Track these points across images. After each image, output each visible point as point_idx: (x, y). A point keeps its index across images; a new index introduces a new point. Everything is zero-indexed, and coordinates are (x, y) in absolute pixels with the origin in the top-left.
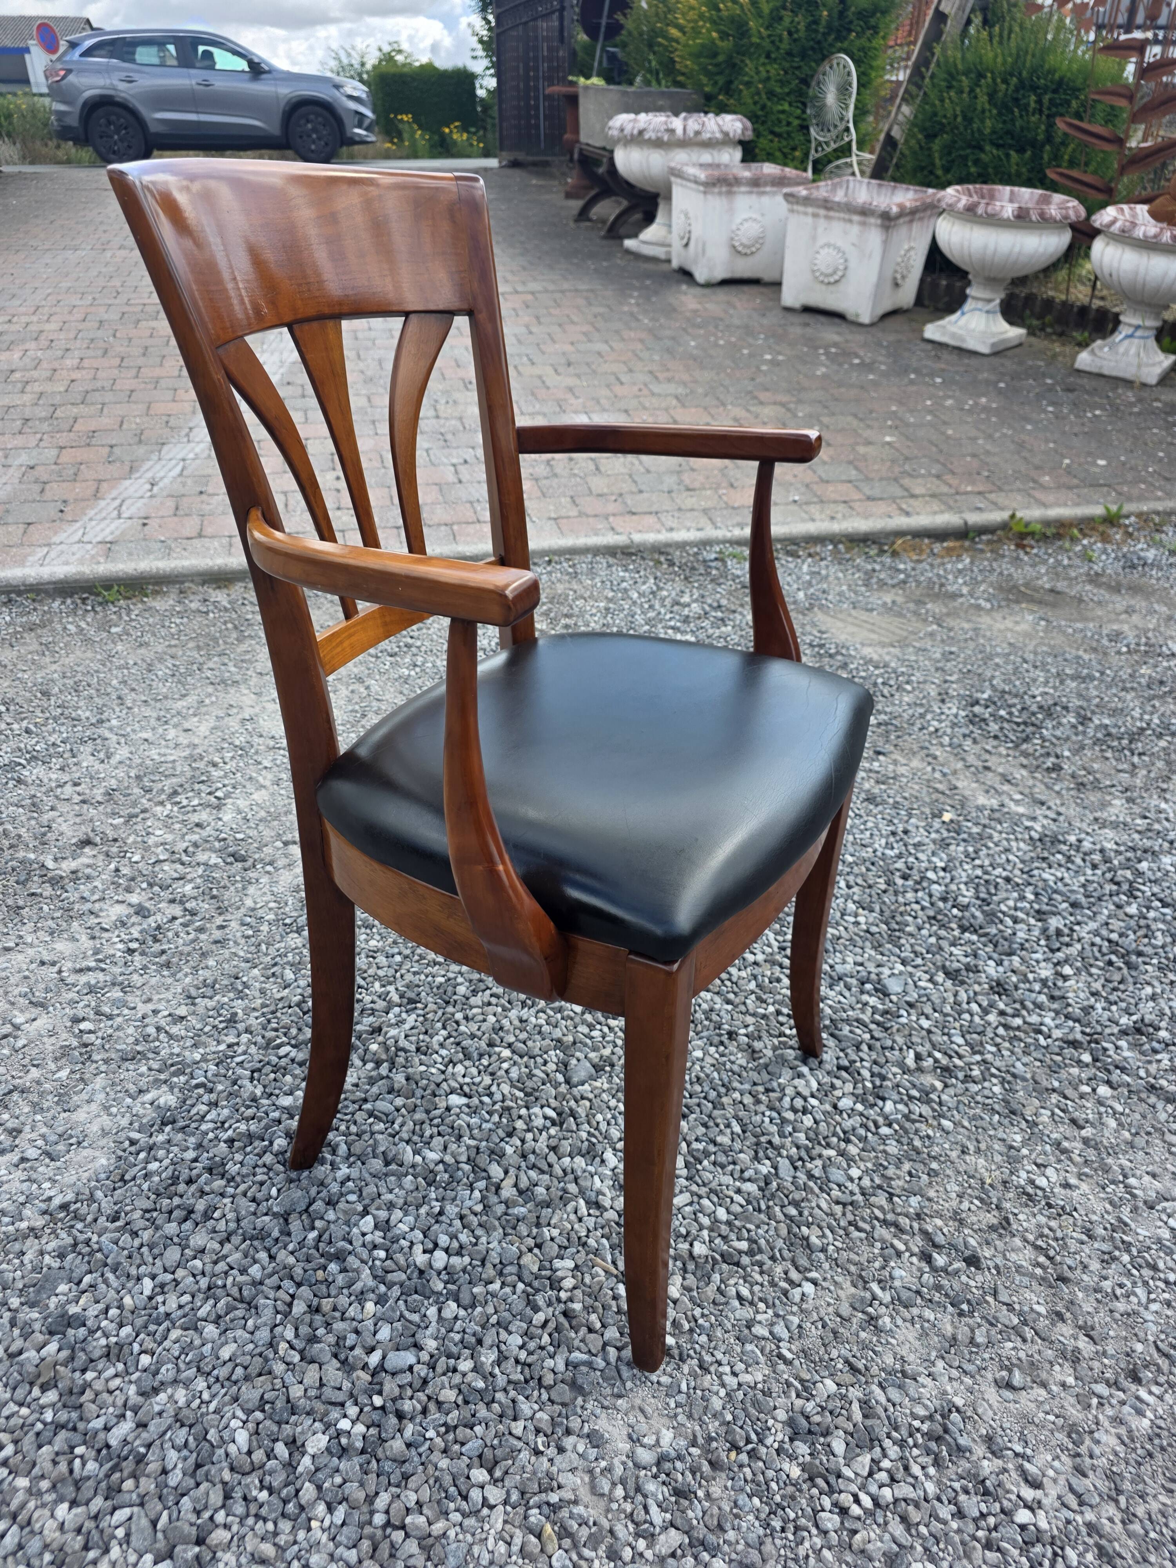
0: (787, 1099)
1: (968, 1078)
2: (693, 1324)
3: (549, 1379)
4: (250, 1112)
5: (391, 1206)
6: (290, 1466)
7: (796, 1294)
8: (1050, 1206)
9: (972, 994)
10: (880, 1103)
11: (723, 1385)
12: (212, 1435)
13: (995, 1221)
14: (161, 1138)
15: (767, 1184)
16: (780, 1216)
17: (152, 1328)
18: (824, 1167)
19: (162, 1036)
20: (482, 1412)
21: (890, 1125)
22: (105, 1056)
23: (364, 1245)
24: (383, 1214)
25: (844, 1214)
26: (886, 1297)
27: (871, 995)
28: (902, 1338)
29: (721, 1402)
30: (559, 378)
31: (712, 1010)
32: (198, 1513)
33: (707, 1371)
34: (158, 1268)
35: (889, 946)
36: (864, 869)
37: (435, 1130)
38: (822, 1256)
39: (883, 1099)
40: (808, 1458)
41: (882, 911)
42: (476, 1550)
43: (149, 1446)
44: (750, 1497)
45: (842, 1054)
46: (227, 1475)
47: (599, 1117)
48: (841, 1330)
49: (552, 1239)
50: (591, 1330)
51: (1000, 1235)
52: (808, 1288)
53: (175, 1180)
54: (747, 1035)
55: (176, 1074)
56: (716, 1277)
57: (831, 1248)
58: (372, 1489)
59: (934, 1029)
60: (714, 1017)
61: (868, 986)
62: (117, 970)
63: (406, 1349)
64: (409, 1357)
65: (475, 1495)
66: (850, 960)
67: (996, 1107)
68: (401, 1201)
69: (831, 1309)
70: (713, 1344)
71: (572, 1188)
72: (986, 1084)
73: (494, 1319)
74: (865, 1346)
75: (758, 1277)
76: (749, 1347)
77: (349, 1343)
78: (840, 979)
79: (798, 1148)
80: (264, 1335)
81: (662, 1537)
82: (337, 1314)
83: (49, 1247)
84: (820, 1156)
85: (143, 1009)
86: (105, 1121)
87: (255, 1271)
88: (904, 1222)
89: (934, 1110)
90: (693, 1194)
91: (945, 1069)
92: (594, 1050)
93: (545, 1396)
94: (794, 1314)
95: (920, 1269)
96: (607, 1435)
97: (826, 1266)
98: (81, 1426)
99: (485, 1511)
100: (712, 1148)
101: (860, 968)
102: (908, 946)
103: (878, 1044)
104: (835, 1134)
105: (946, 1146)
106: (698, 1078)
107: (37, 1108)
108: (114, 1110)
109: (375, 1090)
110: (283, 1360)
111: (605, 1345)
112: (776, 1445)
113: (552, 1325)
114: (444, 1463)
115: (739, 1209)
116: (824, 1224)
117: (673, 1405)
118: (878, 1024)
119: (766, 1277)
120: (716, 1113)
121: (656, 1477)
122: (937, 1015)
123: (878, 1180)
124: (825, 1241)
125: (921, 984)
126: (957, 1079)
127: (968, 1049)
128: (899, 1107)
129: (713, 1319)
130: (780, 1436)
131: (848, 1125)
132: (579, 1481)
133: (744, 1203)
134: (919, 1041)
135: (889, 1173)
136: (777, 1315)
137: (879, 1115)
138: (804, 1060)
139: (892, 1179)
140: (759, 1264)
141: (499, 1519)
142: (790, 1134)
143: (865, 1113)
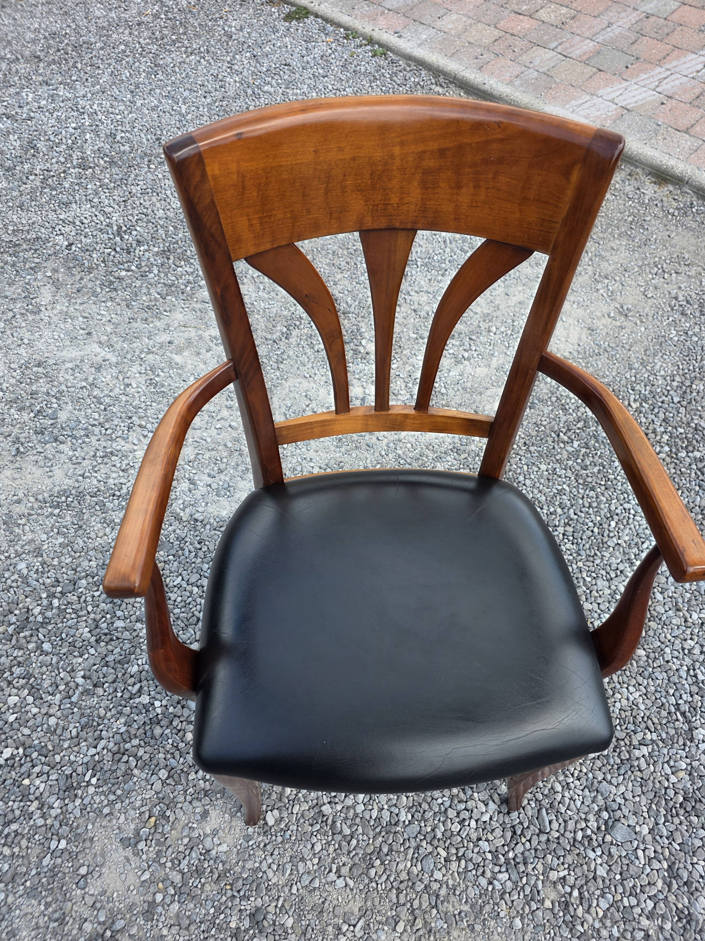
0: (464, 805)
1: (571, 924)
2: (285, 829)
6: (134, 696)
7: (332, 876)
9: (662, 896)
10: (503, 869)
11: (261, 863)
12: (132, 657)
15: (395, 824)
16: (377, 843)
18: (430, 853)
21: (490, 883)
25: (401, 882)
26: (360, 933)
27: (598, 820)
29: (252, 867)
32: (104, 677)
33: (265, 850)
34: (187, 578)
35: (663, 812)
38: (366, 881)
39: (507, 870)
40: (243, 928)
42: (134, 793)
44: (213, 906)
45: (526, 825)
48: (325, 914)
52: (340, 883)
56: (318, 826)
57: (374, 883)
58: (138, 733)
59: (600, 880)
61: (605, 815)
65: (154, 778)
69: (335, 902)
70: (280, 845)
74: (323, 932)
75: (331, 849)
76: (289, 865)
78: (597, 790)
79: (433, 830)
81: (175, 873)
84: (436, 847)
88: (419, 923)
89: (523, 909)
91: (567, 904)
94: (320, 882)
96: (208, 818)
97: (361, 887)
99: (150, 787)
101: (619, 800)
102: (673, 827)
103: (554, 846)
104: (457, 850)
105: (499, 930)
112: (242, 907)
114: (161, 755)
115: (368, 817)
116: (388, 873)
117: (240, 842)
118: (574, 838)
119: (334, 855)
121: (201, 854)
122: (618, 877)
123: (443, 892)
124: (377, 879)
125: (640, 853)
126: (564, 916)
127: (601, 914)
128: (509, 884)
129: (294, 837)
130: (249, 908)
131: (471, 855)
132: (183, 818)
133: (374, 817)
134: (580, 874)
135: (452, 897)
136: (315, 872)
137: (492, 872)
138: (503, 800)
139: (449, 901)
140: (340, 847)
141: (149, 795)
142: (439, 821)
143: (487, 861)
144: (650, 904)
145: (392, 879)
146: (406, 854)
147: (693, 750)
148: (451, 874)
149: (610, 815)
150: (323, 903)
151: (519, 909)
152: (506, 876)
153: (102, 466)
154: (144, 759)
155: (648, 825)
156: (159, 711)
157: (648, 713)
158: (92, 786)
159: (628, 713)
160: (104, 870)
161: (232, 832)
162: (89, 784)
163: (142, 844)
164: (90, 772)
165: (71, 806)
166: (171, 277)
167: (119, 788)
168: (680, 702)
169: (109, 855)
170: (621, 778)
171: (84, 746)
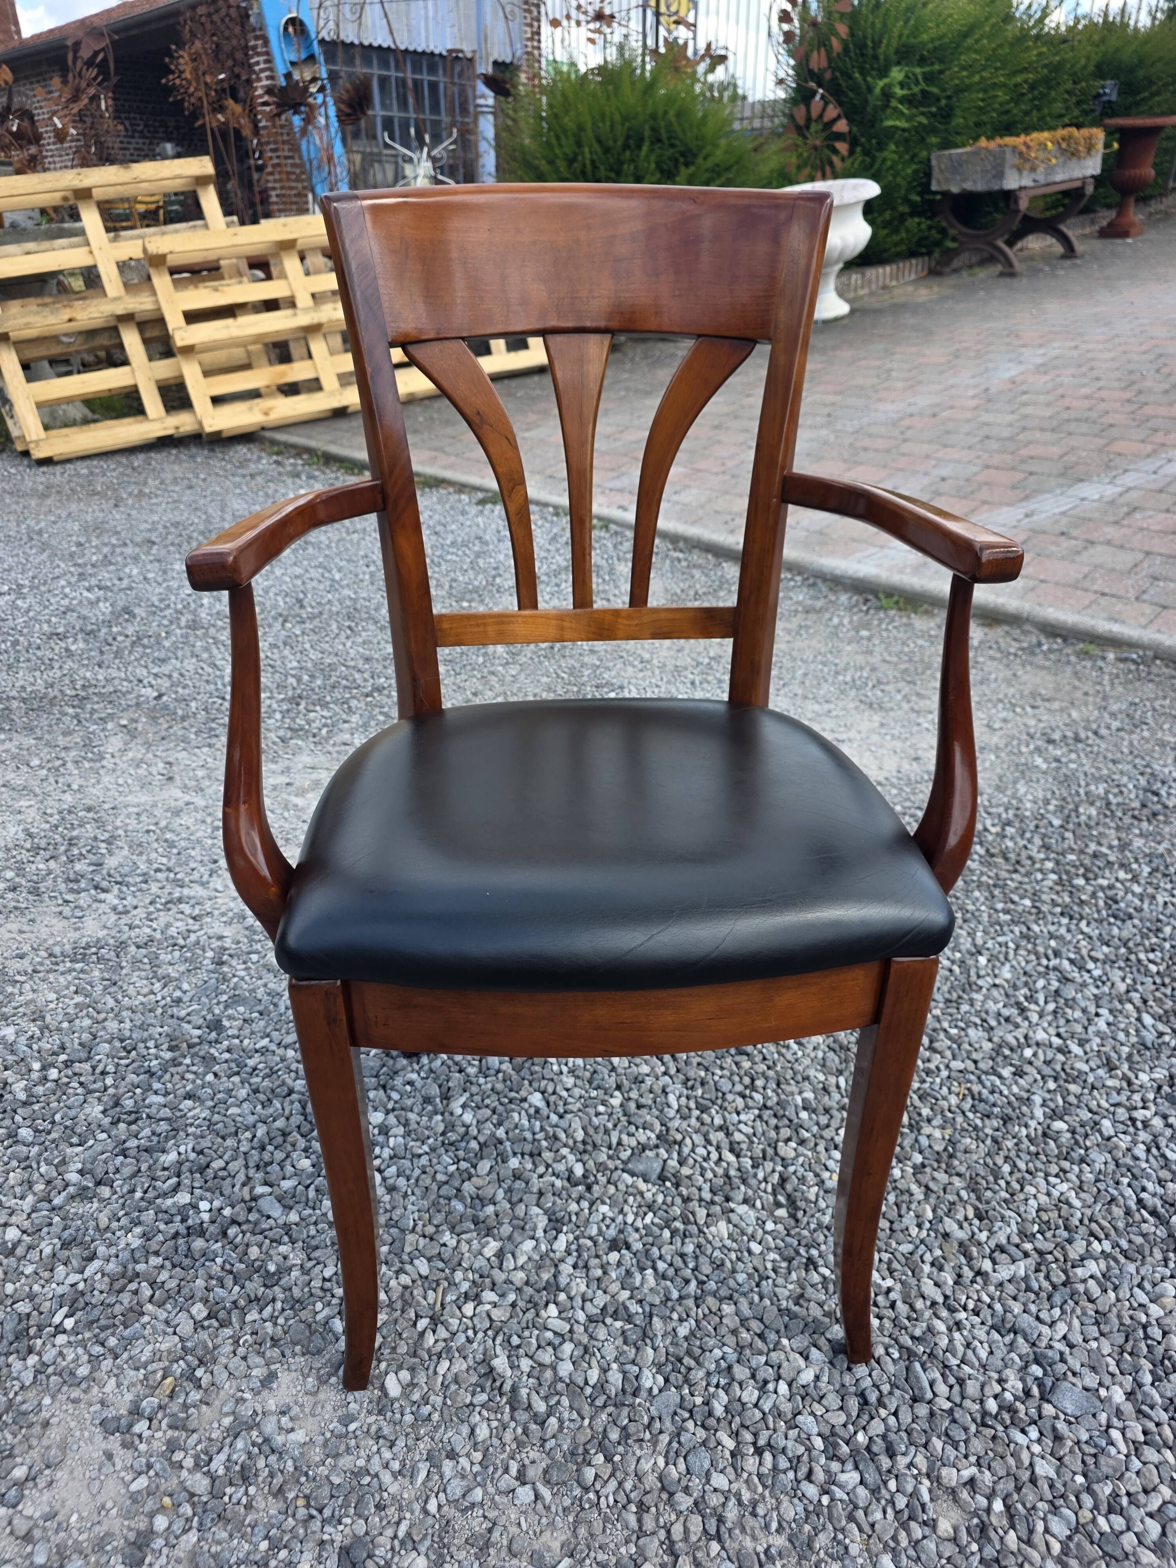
0: (763, 1359)
2: (421, 1402)
3: (304, 1315)
5: (406, 1124)
6: (165, 1195)
10: (849, 1466)
11: (369, 1459)
12: (170, 1143)
15: (633, 1393)
16: (599, 1426)
17: (233, 1065)
18: (704, 1443)
20: (253, 1285)
21: (822, 1492)
24: (390, 1122)
25: (647, 1492)
27: (1023, 1379)
29: (351, 1466)
32: (116, 1171)
33: (378, 1438)
35: (1147, 1365)
37: (496, 1104)
38: (577, 1492)
39: (857, 1468)
42: (141, 1341)
43: (149, 1117)
44: (266, 1537)
45: (884, 1388)
46: (144, 1167)
47: (604, 1209)
48: (492, 1551)
49: (445, 1245)
52: (525, 1494)
56: (484, 1397)
57: (592, 1495)
58: (163, 1250)
59: (1044, 1485)
61: (1036, 1370)
63: (284, 1206)
64: (276, 1211)
65: (183, 1315)
66: (1062, 1328)
68: (413, 1126)
69: (514, 1530)
70: (409, 1430)
71: (506, 1230)
75: (508, 1436)
76: (424, 1465)
78: (1015, 1331)
79: (706, 1403)
80: (251, 1119)
81: (198, 1477)
82: (290, 1148)
83: (271, 985)
84: (715, 1432)
89: (894, 1538)
90: (571, 1331)
91: (983, 1528)
92: (682, 1162)
93: (291, 1322)
94: (486, 1493)
96: (275, 1386)
97: (567, 1502)
98: (154, 1080)
99: (171, 1330)
100: (640, 1320)
101: (1059, 1346)
103: (944, 1423)
104: (755, 1435)
106: (723, 1264)
110: (239, 1142)
112: (326, 1537)
114: (200, 1283)
115: (580, 1381)
116: (620, 1475)
117: (331, 1427)
118: (983, 1410)
119: (514, 1446)
120: (691, 1303)
121: (254, 1444)
122: (1080, 1479)
123: (732, 1513)
124: (598, 1487)
125: (1115, 1434)
126: (980, 1550)
127: (1056, 1548)
128: (863, 1493)
129: (436, 1417)
130: (338, 1538)
131: (782, 1443)
132: (227, 1386)
133: (592, 1382)
134: (1002, 1472)
135: (750, 1521)
136: (475, 1476)
137: (827, 1472)
138: (837, 1349)
139: (743, 1530)
140: (525, 1432)
141: (168, 1343)
142: (717, 1386)
143: (815, 1453)
144: (1154, 1529)
145: (628, 1486)
146: (655, 1445)
148: (747, 1481)
149: (1045, 1370)
150: (490, 1531)
151: (887, 1537)
152: (856, 1476)
154: (167, 1287)
155: (1121, 1385)
156: (206, 1217)
157: (1088, 1212)
158: (64, 1332)
159: (1054, 1215)
160: (59, 1474)
161: (319, 1410)
162: (59, 1329)
163: (141, 1427)
164: (65, 1310)
165: (17, 1365)
166: (300, 721)
167: (113, 1334)
168: (1144, 1195)
169: (75, 1447)
170: (1057, 1312)
171: (61, 1269)
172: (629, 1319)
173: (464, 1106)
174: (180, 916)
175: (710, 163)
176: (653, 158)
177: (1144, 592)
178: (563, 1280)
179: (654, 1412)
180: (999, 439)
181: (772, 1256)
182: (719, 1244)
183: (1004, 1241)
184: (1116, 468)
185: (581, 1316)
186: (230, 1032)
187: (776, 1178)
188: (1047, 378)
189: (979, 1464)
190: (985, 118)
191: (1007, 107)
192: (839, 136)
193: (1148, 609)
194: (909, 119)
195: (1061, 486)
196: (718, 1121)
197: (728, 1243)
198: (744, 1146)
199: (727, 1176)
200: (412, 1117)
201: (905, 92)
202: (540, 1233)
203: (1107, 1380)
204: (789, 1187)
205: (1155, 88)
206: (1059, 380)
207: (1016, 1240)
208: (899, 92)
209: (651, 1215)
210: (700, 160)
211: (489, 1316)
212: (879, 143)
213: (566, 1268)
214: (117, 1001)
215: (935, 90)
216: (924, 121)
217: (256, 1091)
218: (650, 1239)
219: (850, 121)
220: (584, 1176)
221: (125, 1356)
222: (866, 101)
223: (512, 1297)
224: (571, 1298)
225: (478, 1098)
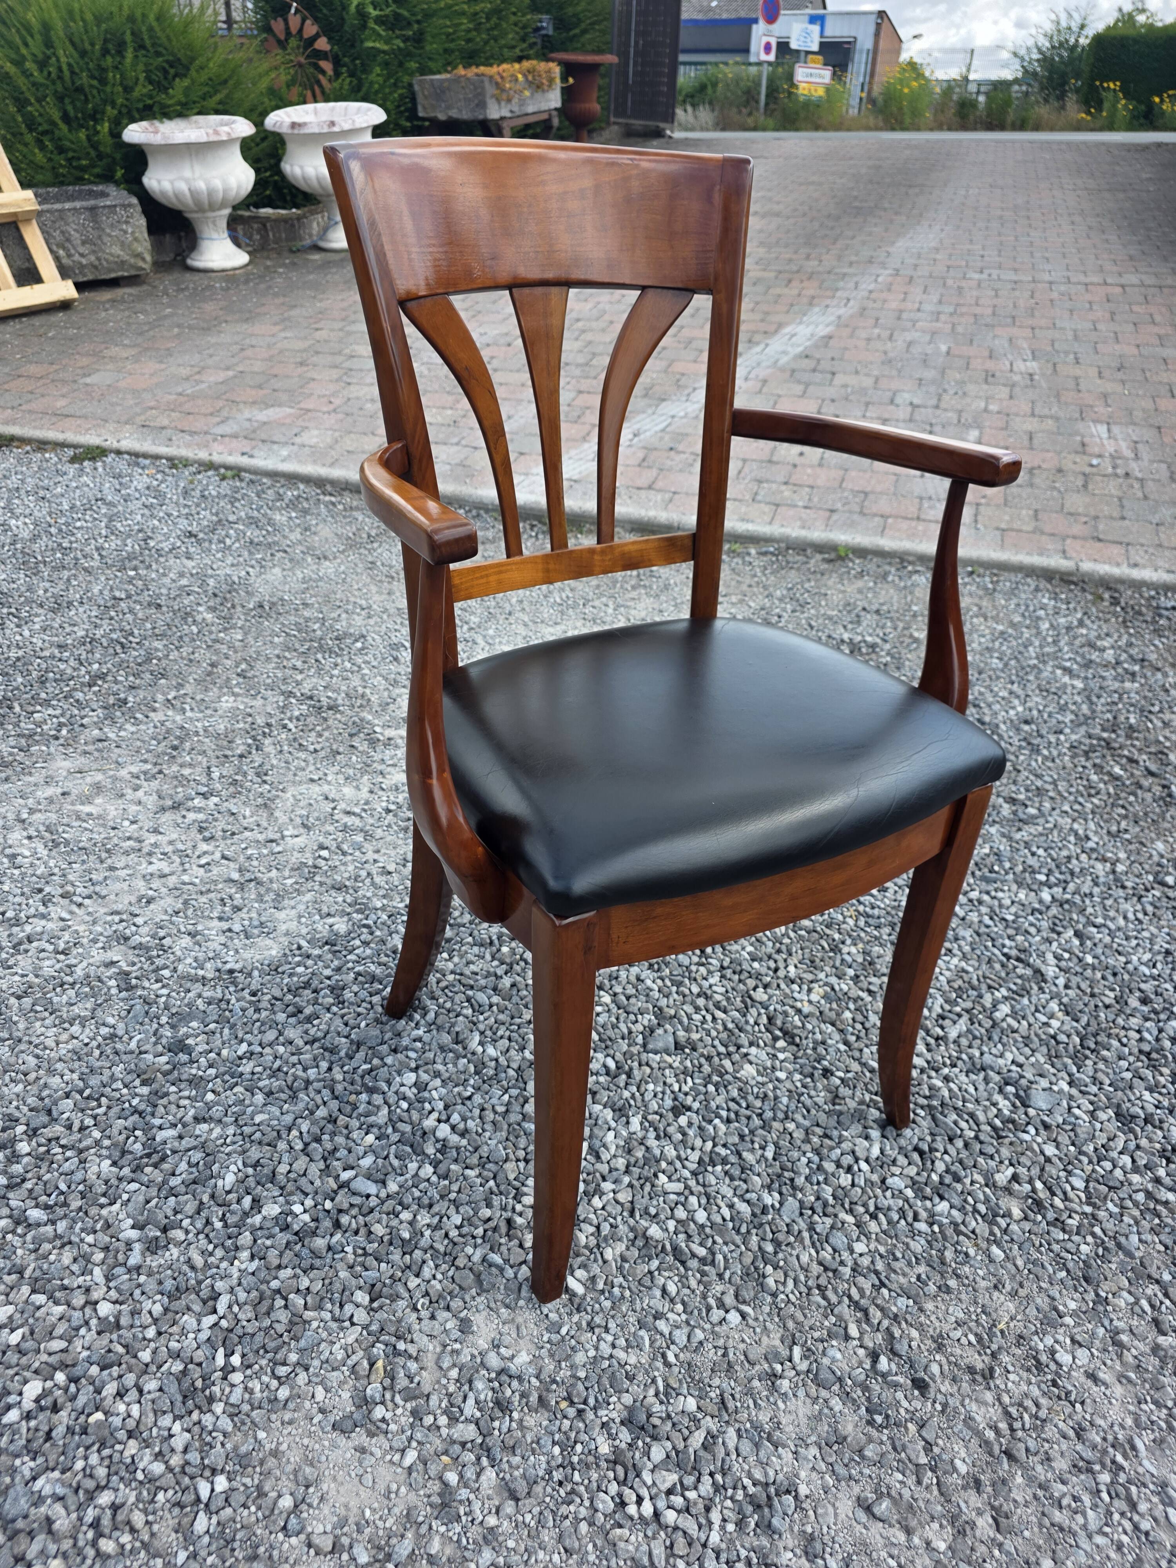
0: (838, 1151)
1: (1058, 1223)
2: (607, 1288)
3: (460, 1262)
4: (384, 959)
5: (437, 1074)
6: (246, 1214)
7: (717, 1314)
8: (1055, 1384)
9: (1132, 1145)
10: (937, 1199)
11: (597, 1349)
12: (216, 1168)
13: (979, 1366)
14: (317, 952)
15: (762, 1213)
16: (754, 1245)
17: (227, 1077)
18: (832, 1227)
19: (368, 881)
20: (396, 1256)
21: (931, 1225)
22: (323, 879)
23: (396, 1093)
24: (425, 1077)
25: (819, 1277)
26: (803, 1366)
27: (1006, 1098)
28: (793, 1408)
29: (585, 1359)
30: (1099, 381)
31: (823, 1043)
32: (176, 1212)
33: (592, 1329)
34: (256, 1040)
35: (1069, 1061)
36: (1099, 975)
37: (508, 1033)
38: (769, 1299)
39: (942, 1198)
40: (623, 1446)
41: (1088, 1024)
42: (323, 1345)
43: (174, 1152)
44: (554, 1443)
45: (929, 1138)
46: (205, 1198)
47: (651, 1087)
48: (738, 1368)
50: (521, 1246)
51: (974, 1381)
52: (734, 1318)
53: (307, 985)
54: (842, 1080)
55: (358, 911)
56: (655, 1263)
57: (783, 1297)
58: (285, 1261)
59: (1055, 1160)
60: (821, 1050)
61: (1010, 1089)
62: (371, 821)
63: (376, 1182)
64: (372, 1188)
65: (349, 1309)
66: (1009, 1056)
67: (1070, 1265)
68: (446, 1075)
69: (742, 1346)
70: (612, 1313)
72: (1076, 1238)
73: (453, 1196)
74: (749, 1392)
75: (693, 1283)
76: (642, 1333)
77: (338, 1155)
78: (983, 1069)
79: (818, 1198)
80: (288, 1119)
81: (461, 1426)
82: (345, 1131)
83: (205, 994)
84: (836, 1216)
85: (370, 856)
86: (293, 926)
87: (312, 1073)
88: (876, 1315)
89: (992, 1233)
90: (686, 1187)
91: (1038, 1203)
92: (687, 1030)
93: (450, 1273)
94: (704, 1330)
95: (860, 1364)
96: (475, 1328)
97: (767, 1309)
98: (148, 1118)
99: (347, 1324)
100: (733, 1159)
101: (1014, 1068)
102: (1090, 1071)
103: (977, 1147)
104: (865, 1205)
105: (981, 1272)
106: (766, 1095)
107: (260, 899)
108: (303, 920)
109: (483, 982)
110: (289, 1143)
111: (525, 1262)
112: (605, 1419)
113: (492, 1224)
114: (343, 1274)
115: (719, 1220)
116: (792, 1274)
117: (545, 1339)
118: (994, 1128)
119: (702, 1288)
120: (760, 1131)
121: (490, 1381)
122: (1072, 1148)
123: (880, 1266)
124: (781, 1288)
125: (1076, 1111)
126: (1044, 1217)
127: (1083, 1196)
128: (954, 1212)
129: (627, 1293)
130: (614, 1415)
131: (886, 1203)
132: (431, 1348)
133: (728, 1218)
134: (1029, 1163)
135: (897, 1265)
136: (687, 1323)
137: (926, 1210)
138: (883, 1126)
139: (895, 1272)
140: (703, 1274)
141: (352, 1335)
142: (818, 1183)
143: (912, 1201)
144: (1126, 1160)
145: (802, 1280)
146: (802, 1242)
147: (1054, 989)
148: (877, 1240)
149: (1015, 1087)
150: (725, 1355)
151: (987, 1235)
152: (946, 1204)
153: (19, 957)
154: (314, 1290)
155: (1062, 1079)
157: (980, 973)
158: (234, 1370)
159: (960, 982)
160: (325, 1487)
161: (525, 1332)
162: (228, 1369)
163: (379, 1412)
164: (221, 1352)
165: (208, 1420)
166: (27, 726)
167: (290, 1351)
168: (1006, 950)
169: (323, 1458)
170: (999, 1046)
171: (188, 1320)
172: (724, 1161)
173: (481, 1043)
174: (42, 955)
175: (204, 77)
176: (141, 67)
177: (756, 494)
178: (657, 1152)
179: (788, 1220)
180: (578, 365)
181: (797, 1077)
182: (753, 1083)
183: (940, 1011)
184: (686, 387)
185: (686, 1173)
186: (200, 1049)
187: (764, 1020)
188: (589, 305)
189: (1011, 1164)
190: (452, 46)
191: (470, 35)
192: (322, 55)
193: (767, 508)
194: (387, 43)
195: (650, 406)
196: (695, 989)
197: (760, 1079)
198: (724, 1003)
199: (726, 1028)
200: (439, 1067)
201: (377, 13)
202: (613, 1124)
203: (1054, 1079)
204: (779, 1023)
205: (583, 26)
206: (600, 306)
207: (947, 1007)
208: (374, 13)
209: (689, 1079)
210: (193, 72)
211: (617, 1202)
212: (362, 64)
213: (652, 1142)
214: (37, 1057)
215: (405, 13)
216: (402, 45)
217: (269, 1094)
218: (702, 1097)
219: (330, 39)
220: (618, 1068)
221: (316, 1363)
222: (343, 19)
223: (626, 1179)
224: (670, 1163)
225: (488, 1033)
